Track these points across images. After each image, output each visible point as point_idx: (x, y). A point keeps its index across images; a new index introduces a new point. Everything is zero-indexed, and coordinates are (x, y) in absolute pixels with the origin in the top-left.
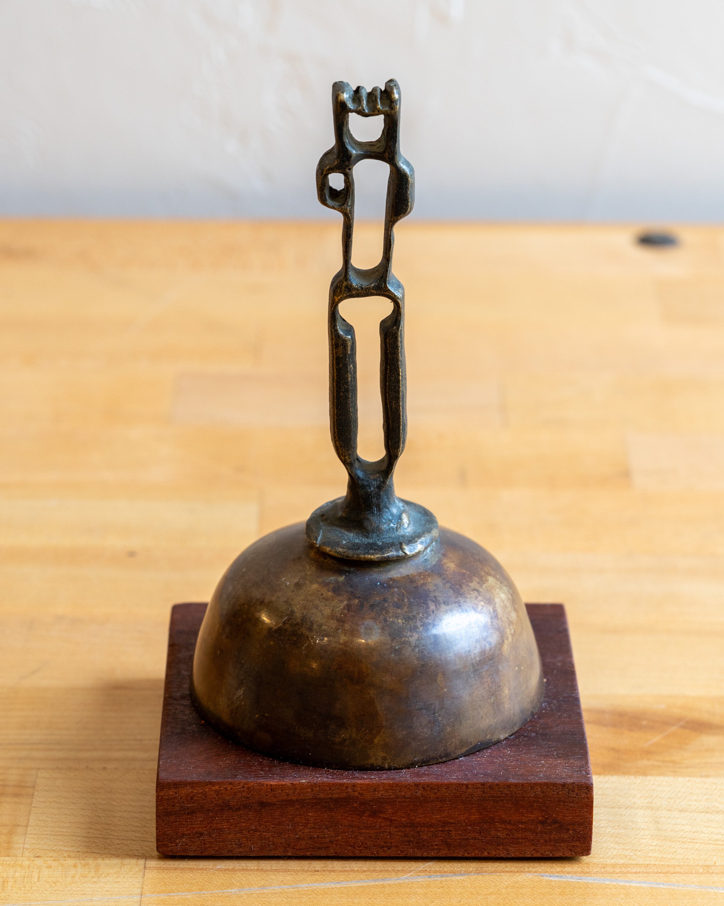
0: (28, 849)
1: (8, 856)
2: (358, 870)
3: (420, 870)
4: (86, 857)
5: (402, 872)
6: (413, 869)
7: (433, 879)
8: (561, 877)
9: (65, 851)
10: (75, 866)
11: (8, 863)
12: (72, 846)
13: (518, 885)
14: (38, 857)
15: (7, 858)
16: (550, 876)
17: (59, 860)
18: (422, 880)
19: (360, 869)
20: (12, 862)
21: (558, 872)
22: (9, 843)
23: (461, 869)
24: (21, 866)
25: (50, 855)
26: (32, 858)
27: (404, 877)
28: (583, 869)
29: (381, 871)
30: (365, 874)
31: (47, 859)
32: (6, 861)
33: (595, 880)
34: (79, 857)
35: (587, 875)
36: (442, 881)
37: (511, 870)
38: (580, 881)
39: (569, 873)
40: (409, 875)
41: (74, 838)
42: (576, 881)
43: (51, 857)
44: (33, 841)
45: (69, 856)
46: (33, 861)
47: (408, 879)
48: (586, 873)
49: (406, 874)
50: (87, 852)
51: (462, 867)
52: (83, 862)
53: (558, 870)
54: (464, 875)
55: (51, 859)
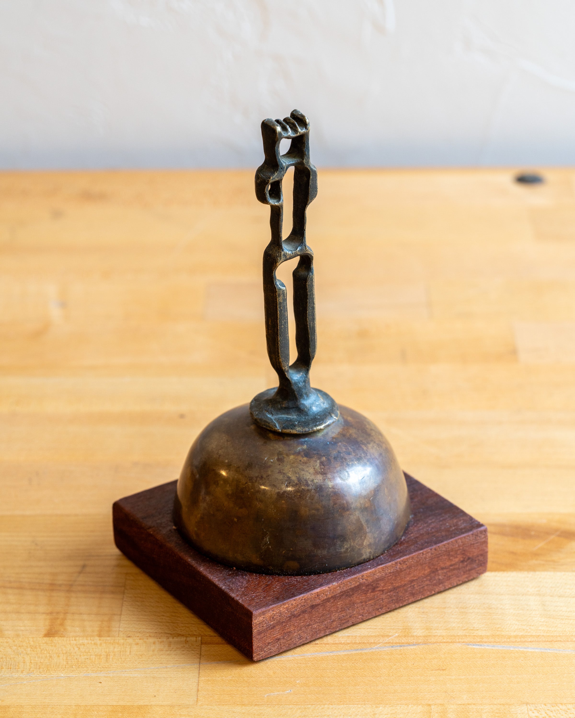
0: (122, 632)
1: (109, 636)
2: (344, 643)
3: (386, 642)
4: (162, 636)
5: (374, 644)
6: (381, 641)
7: (395, 648)
8: (481, 645)
9: (148, 632)
10: (154, 643)
11: (109, 641)
12: (152, 629)
13: (452, 652)
14: (129, 637)
15: (108, 638)
16: (474, 645)
17: (143, 639)
18: (388, 649)
19: (345, 642)
20: (112, 641)
21: (479, 642)
22: (109, 627)
23: (413, 641)
24: (118, 643)
25: (137, 636)
26: (125, 638)
27: (375, 647)
28: (495, 640)
29: (360, 643)
30: (349, 645)
31: (135, 638)
32: (108, 640)
33: (503, 647)
34: (157, 637)
35: (498, 643)
36: (401, 649)
37: (447, 641)
38: (493, 648)
39: (486, 642)
40: (378, 645)
41: (153, 623)
42: (491, 648)
43: (138, 637)
44: (126, 626)
45: (150, 636)
46: (126, 640)
47: (378, 649)
48: (497, 642)
49: (377, 645)
50: (162, 633)
51: (414, 640)
52: (160, 640)
53: (478, 641)
54: (416, 645)
55: (138, 638)
